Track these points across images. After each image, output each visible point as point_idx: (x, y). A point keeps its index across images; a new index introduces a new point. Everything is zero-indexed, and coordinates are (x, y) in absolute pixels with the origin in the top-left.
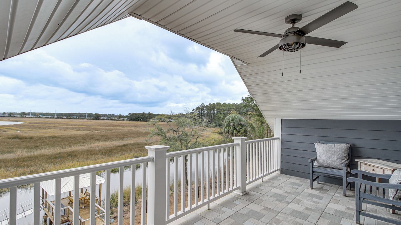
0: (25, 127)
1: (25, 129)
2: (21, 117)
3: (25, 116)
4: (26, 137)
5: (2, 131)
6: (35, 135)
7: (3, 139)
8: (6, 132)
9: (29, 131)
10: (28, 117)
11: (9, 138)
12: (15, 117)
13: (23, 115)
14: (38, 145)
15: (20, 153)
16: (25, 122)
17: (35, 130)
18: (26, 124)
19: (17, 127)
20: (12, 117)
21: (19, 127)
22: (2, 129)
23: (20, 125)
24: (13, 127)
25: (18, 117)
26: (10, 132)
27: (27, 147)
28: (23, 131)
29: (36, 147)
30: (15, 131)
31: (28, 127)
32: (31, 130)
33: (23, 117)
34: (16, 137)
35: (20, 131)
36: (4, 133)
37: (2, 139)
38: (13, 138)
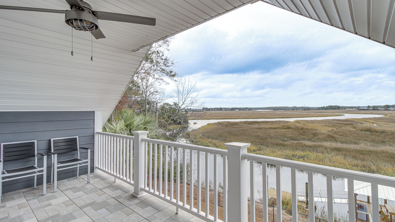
0: (384, 120)
1: (382, 123)
2: (384, 110)
3: (388, 109)
4: (378, 131)
5: (359, 123)
6: (389, 129)
7: (357, 130)
8: (362, 125)
9: (386, 124)
10: (391, 110)
11: (361, 130)
12: (378, 110)
13: (387, 107)
14: (385, 140)
15: (363, 146)
16: (386, 115)
17: (393, 124)
18: (386, 117)
19: (375, 121)
20: (375, 110)
21: (377, 120)
22: (361, 121)
23: (379, 118)
24: (371, 120)
25: (381, 110)
26: (366, 125)
27: (373, 141)
28: (379, 124)
29: (383, 142)
30: (371, 124)
31: (386, 120)
32: (388, 123)
33: (386, 110)
34: (369, 130)
35: (377, 124)
36: (361, 125)
37: (355, 130)
38: (365, 131)
